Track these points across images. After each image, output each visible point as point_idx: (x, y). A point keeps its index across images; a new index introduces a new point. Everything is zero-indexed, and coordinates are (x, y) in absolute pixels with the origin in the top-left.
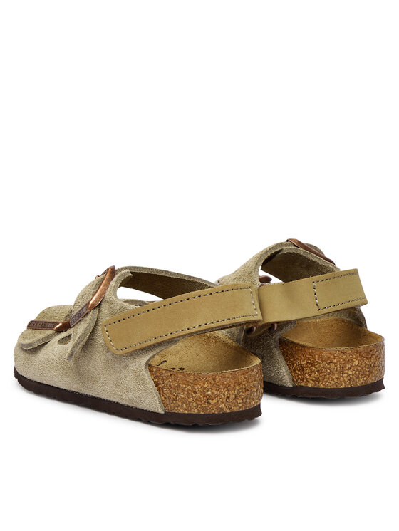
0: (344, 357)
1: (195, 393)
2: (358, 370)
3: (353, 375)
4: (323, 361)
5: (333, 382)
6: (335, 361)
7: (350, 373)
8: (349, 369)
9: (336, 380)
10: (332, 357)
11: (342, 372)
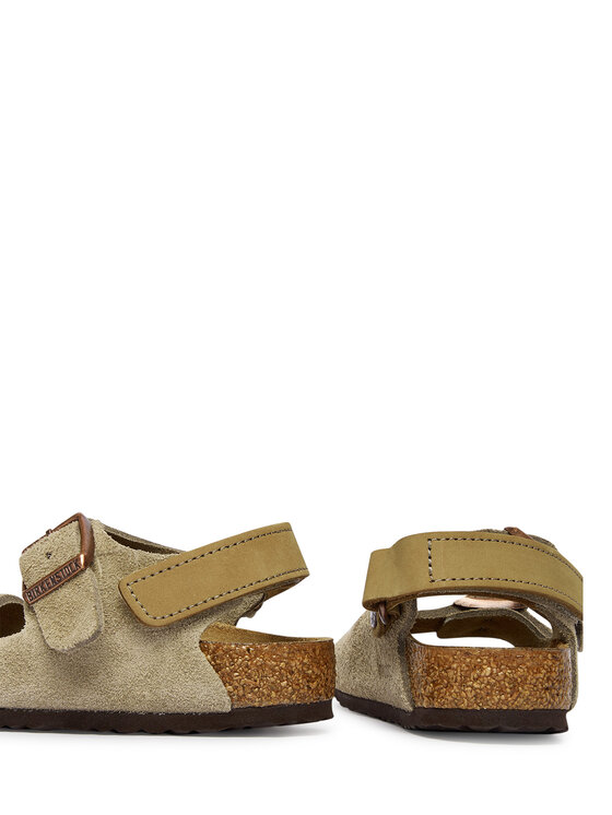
0: (468, 660)
1: (292, 673)
2: (488, 683)
3: (481, 689)
4: (439, 666)
5: (450, 698)
6: (455, 666)
7: (476, 685)
8: (476, 680)
9: (454, 695)
10: (451, 659)
11: (463, 684)
